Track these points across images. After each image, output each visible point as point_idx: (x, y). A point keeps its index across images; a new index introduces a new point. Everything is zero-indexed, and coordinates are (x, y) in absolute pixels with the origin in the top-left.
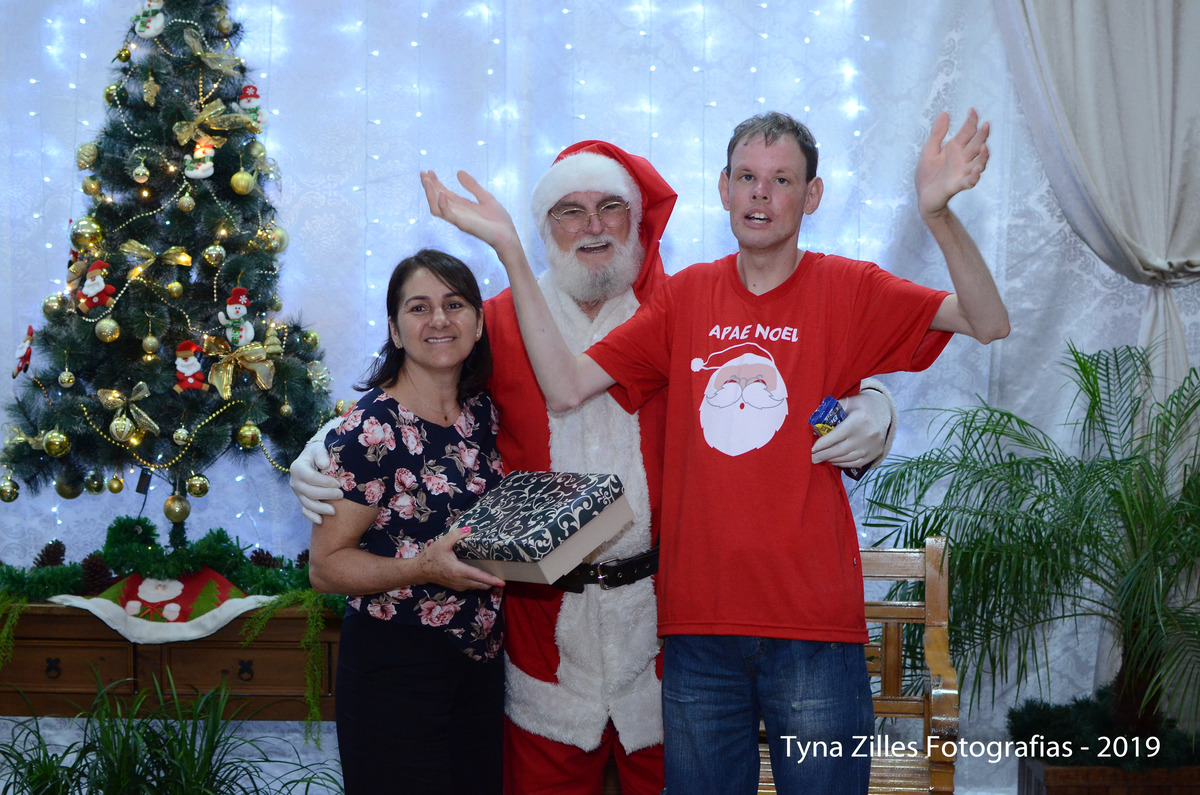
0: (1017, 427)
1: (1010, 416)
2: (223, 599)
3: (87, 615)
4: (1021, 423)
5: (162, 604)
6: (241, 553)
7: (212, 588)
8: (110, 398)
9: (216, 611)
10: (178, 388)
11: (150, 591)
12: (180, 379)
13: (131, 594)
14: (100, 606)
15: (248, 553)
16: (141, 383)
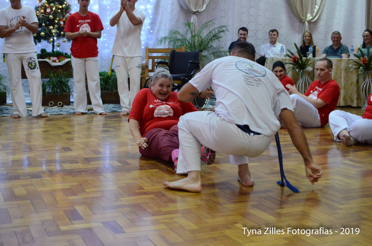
0: (178, 33)
1: (177, 31)
2: (65, 59)
3: (45, 61)
4: (179, 32)
5: (55, 60)
6: (63, 53)
7: (62, 58)
8: (51, 28)
9: (64, 61)
10: (61, 26)
11: (52, 58)
12: (61, 25)
13: (50, 59)
14: (47, 60)
15: (64, 53)
16: (56, 25)
